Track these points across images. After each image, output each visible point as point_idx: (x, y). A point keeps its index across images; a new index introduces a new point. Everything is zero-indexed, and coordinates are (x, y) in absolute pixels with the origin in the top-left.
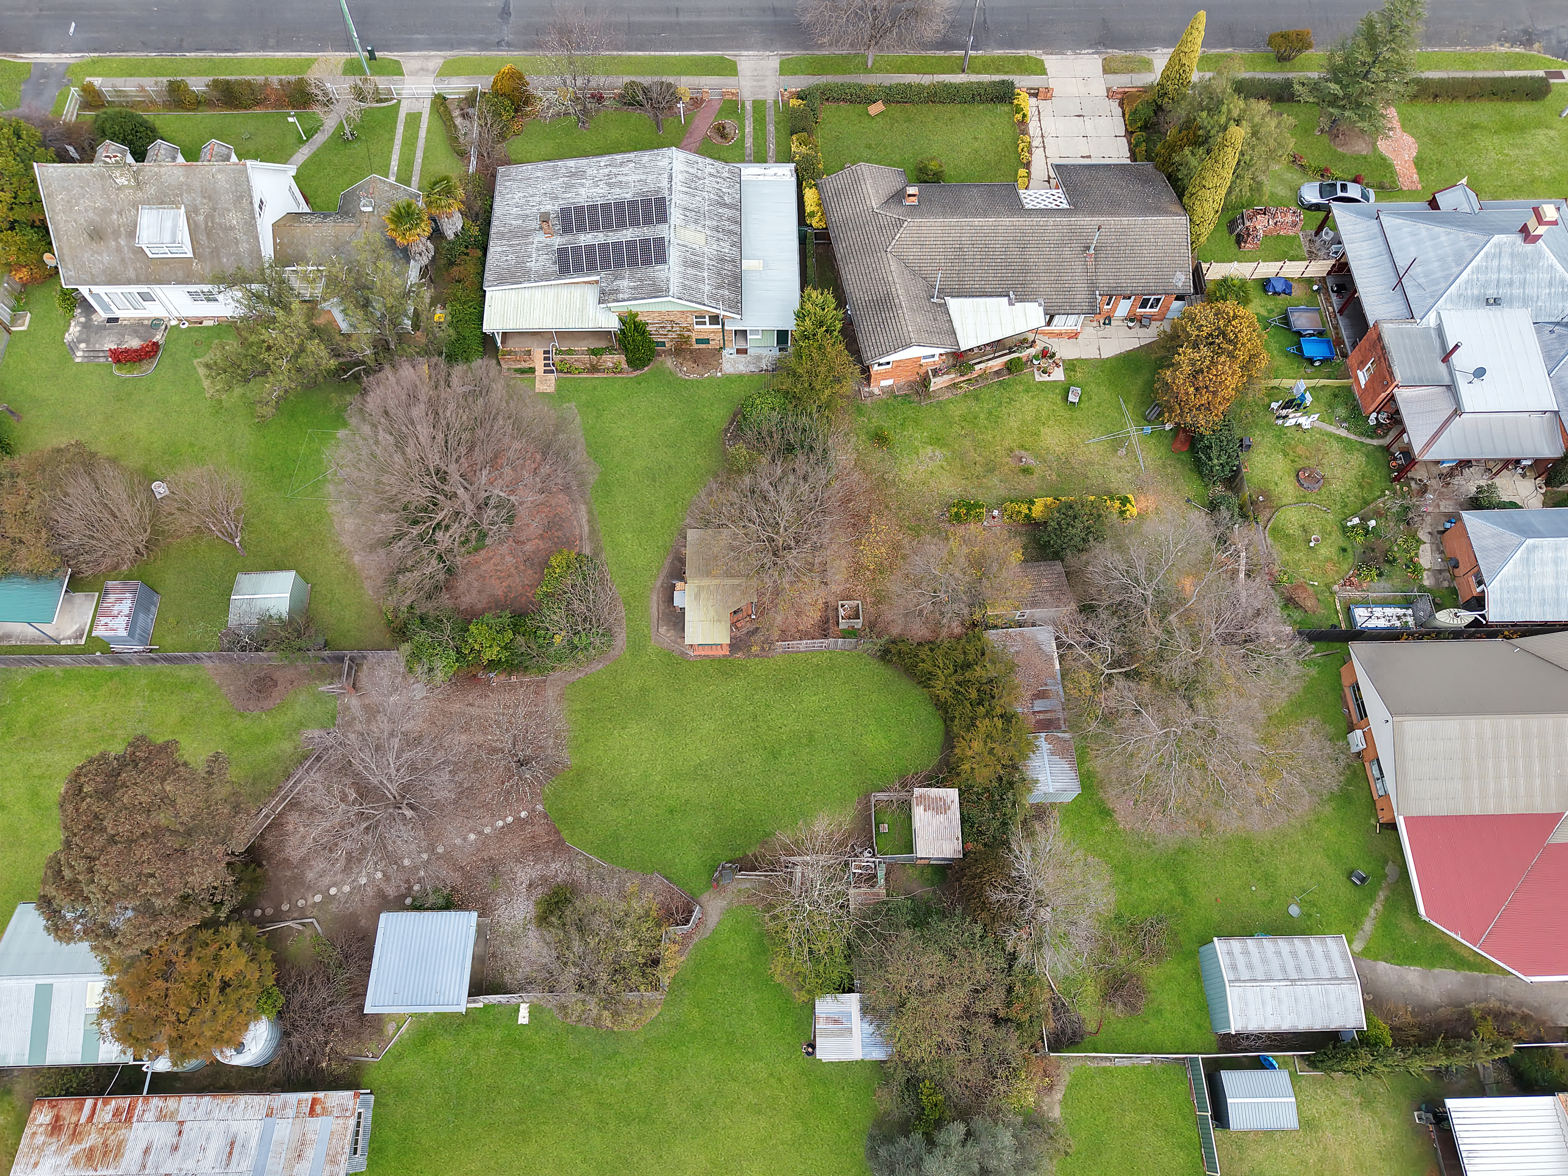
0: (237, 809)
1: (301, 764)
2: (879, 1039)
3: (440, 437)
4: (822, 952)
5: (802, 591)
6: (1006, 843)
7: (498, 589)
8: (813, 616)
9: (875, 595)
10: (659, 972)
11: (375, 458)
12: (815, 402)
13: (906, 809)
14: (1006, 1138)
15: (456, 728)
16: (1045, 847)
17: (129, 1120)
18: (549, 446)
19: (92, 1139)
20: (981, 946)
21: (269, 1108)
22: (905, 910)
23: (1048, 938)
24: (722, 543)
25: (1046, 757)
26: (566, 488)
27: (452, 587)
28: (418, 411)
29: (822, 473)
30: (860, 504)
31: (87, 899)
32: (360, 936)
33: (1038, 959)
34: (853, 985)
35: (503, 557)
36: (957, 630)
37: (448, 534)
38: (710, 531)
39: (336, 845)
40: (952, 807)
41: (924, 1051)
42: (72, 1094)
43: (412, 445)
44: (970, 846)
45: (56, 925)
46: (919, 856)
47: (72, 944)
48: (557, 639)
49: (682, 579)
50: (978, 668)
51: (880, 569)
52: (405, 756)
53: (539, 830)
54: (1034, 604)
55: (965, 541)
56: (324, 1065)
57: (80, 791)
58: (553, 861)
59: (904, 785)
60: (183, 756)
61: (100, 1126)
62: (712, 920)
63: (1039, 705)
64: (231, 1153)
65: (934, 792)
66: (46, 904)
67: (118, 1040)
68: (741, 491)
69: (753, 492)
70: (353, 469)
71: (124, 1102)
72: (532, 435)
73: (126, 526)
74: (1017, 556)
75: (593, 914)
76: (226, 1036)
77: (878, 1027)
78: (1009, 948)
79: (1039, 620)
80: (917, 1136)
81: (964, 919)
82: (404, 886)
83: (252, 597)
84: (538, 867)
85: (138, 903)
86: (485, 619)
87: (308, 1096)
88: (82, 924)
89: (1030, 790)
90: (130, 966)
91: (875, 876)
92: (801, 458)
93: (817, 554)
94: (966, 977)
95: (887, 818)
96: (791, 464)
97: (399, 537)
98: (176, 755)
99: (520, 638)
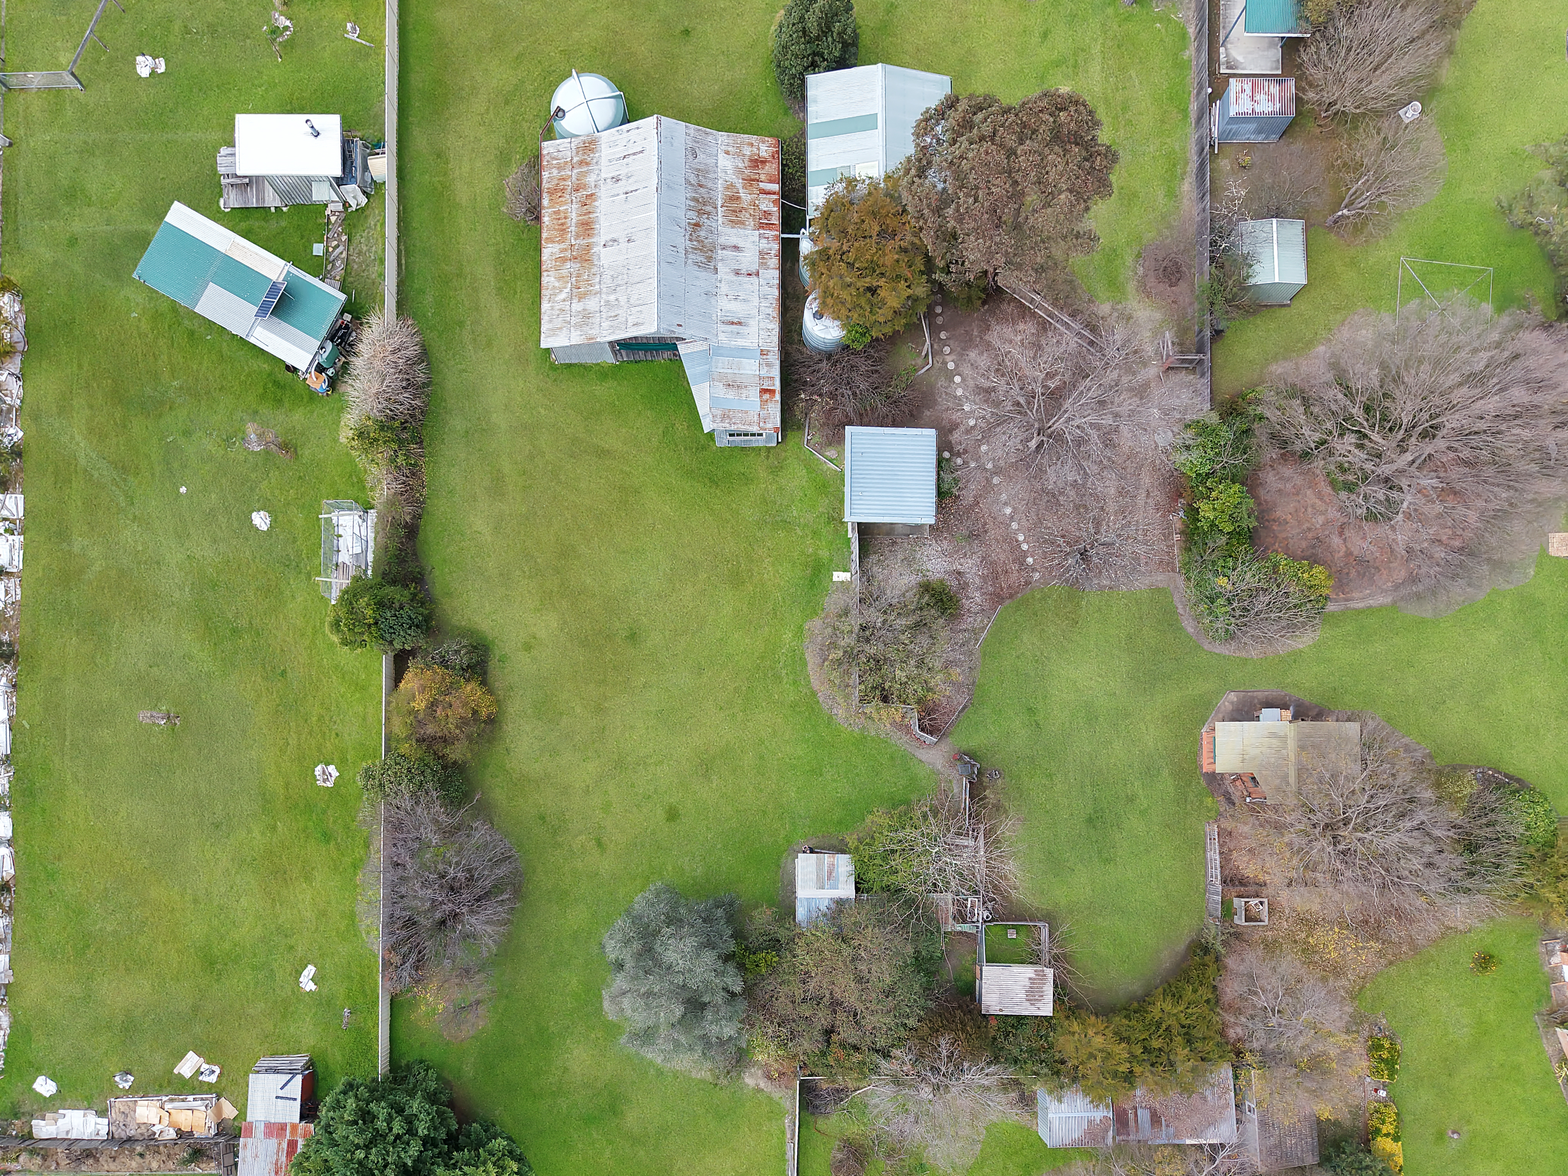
0: (1040, 270)
1: (1087, 326)
2: (814, 915)
3: (1482, 425)
4: (893, 863)
5: (1280, 857)
6: (995, 1060)
7: (1284, 511)
8: (1249, 868)
9: (1276, 941)
10: (877, 702)
11: (1454, 352)
12: (1538, 880)
13: (1033, 959)
14: (729, 1031)
15: (1123, 483)
16: (992, 1101)
17: (762, 226)
18: (1471, 554)
19: (746, 197)
20: (897, 1024)
21: (768, 351)
22: (931, 949)
23: (904, 1092)
24: (1342, 764)
25: (1086, 1114)
26: (1414, 579)
27: (1286, 460)
28: (1519, 395)
29: (1436, 886)
30: (1395, 930)
31: (955, 142)
32: (915, 413)
33: (884, 1079)
34: (862, 892)
35: (1322, 513)
36: (1232, 1033)
37: (1352, 448)
38: (1357, 749)
39: (1002, 376)
40: (1032, 1008)
41: (804, 958)
42: (783, 170)
43: (1471, 394)
44: (993, 1023)
45: (931, 118)
46: (984, 968)
47: (913, 138)
48: (1222, 581)
49: (1295, 717)
50: (1186, 1051)
51: (1308, 950)
52: (1094, 434)
53: (1014, 577)
54: (1263, 1124)
55: (1345, 1053)
56: (803, 396)
57: (1061, 110)
58: (983, 594)
59: (1056, 958)
60: (1096, 204)
61: (757, 202)
62: (924, 755)
63: (1144, 1115)
64: (733, 323)
65: (1049, 990)
66: (951, 103)
67: (827, 201)
68: (1413, 787)
69: (1411, 801)
70: (1438, 328)
71: (776, 220)
72: (1487, 535)
73: (1364, 84)
74: (1325, 1112)
75: (931, 636)
76: (830, 301)
77: (825, 915)
78: (895, 1052)
79: (1245, 1128)
80: (732, 946)
81: (923, 1009)
82: (960, 448)
83: (1275, 242)
84: (977, 580)
85: (949, 192)
86: (1247, 500)
87: (777, 386)
88: (931, 143)
89: (1050, 1092)
90: (892, 197)
91: (964, 921)
92: (1458, 861)
93: (1328, 876)
94: (868, 1005)
95: (1023, 938)
96: (1450, 849)
97: (1348, 392)
98: (1097, 197)
99: (1224, 539)
